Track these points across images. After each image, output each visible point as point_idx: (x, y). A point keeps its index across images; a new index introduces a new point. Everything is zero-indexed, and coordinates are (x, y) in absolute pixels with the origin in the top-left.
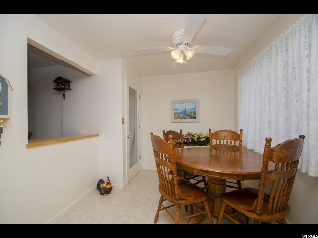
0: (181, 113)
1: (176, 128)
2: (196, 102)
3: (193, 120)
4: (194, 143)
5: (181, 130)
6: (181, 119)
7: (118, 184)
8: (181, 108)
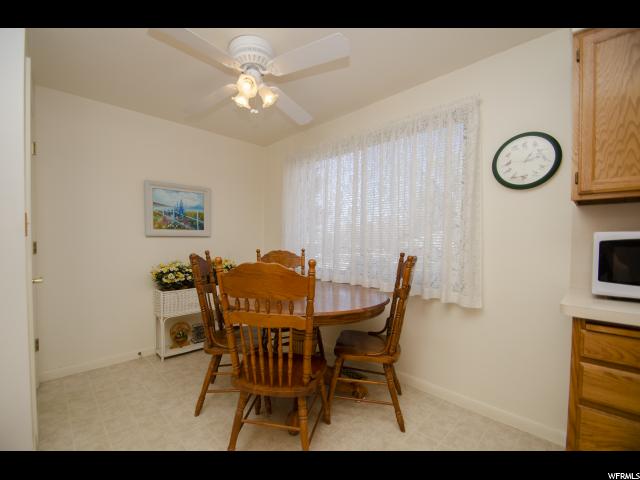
0: (170, 214)
2: (204, 193)
3: (198, 232)
5: (207, 253)
6: (172, 228)
8: (171, 201)
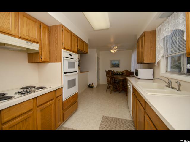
0: (114, 64)
1: (112, 69)
2: (119, 61)
3: (118, 67)
4: (118, 74)
6: (114, 66)
7: (95, 86)
8: (114, 62)
